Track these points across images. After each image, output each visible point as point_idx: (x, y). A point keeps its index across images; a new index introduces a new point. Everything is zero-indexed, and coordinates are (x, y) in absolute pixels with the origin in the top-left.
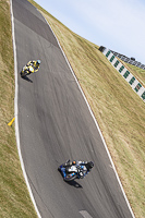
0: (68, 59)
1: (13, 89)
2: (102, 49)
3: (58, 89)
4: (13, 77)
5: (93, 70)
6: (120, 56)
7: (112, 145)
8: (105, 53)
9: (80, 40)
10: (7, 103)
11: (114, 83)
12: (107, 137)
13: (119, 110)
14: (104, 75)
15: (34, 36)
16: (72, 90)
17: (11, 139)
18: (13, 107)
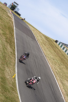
0: (41, 46)
1: (15, 60)
2: (56, 41)
3: (36, 60)
4: (15, 55)
5: (53, 51)
6: (65, 45)
7: (62, 87)
8: (58, 43)
9: (46, 38)
10: (12, 67)
11: (63, 57)
12: (60, 83)
13: (65, 70)
14: (58, 54)
15: (25, 36)
16: (43, 61)
17: (14, 84)
18: (15, 69)
